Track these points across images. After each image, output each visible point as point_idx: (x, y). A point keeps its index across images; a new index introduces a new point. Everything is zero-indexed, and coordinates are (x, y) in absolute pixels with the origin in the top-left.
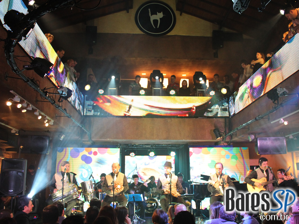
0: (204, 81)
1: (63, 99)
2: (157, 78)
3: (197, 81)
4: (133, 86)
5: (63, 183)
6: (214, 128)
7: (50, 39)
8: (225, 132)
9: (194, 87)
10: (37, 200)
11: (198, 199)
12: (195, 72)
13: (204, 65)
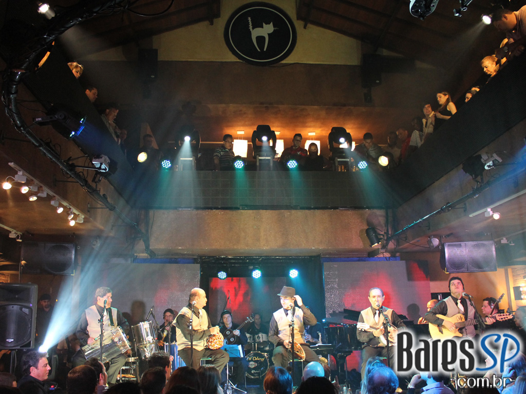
0: (348, 143)
1: (101, 177)
2: (265, 138)
3: (335, 145)
4: (221, 154)
5: (102, 326)
6: (366, 227)
7: (77, 72)
8: (387, 233)
9: (331, 154)
10: (56, 356)
11: (340, 354)
12: (331, 128)
13: (348, 115)
